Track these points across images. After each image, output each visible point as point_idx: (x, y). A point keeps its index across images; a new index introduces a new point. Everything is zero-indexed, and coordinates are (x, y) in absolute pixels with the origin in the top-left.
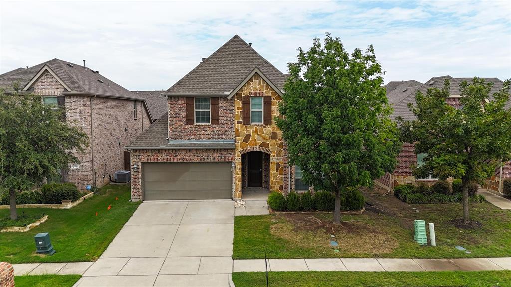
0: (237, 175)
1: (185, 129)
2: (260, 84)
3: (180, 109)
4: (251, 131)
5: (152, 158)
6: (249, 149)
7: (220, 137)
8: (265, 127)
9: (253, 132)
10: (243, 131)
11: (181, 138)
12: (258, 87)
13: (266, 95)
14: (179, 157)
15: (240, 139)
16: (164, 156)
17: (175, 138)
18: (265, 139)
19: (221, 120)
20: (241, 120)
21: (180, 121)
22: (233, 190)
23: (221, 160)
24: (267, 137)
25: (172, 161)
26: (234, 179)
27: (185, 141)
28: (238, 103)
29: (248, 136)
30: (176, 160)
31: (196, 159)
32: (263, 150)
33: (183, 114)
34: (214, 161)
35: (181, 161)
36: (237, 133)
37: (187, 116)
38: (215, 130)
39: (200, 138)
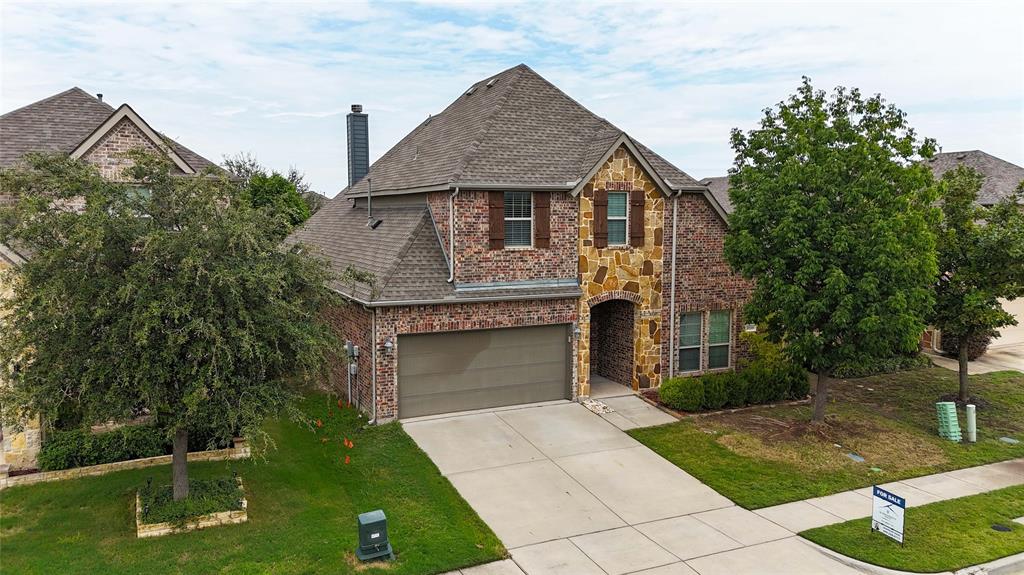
0: (582, 351)
1: (487, 260)
2: (625, 166)
3: (477, 217)
4: (608, 260)
5: (421, 325)
6: (604, 295)
7: (552, 274)
8: (632, 252)
9: (612, 261)
10: (594, 259)
11: (479, 278)
12: (622, 172)
13: (634, 188)
14: (475, 318)
15: (588, 276)
16: (446, 319)
17: (468, 279)
18: (632, 275)
19: (554, 239)
20: (591, 238)
21: (477, 241)
22: (575, 381)
23: (553, 322)
24: (636, 271)
25: (461, 328)
26: (575, 359)
27: (487, 285)
28: (587, 205)
29: (603, 270)
30: (468, 327)
31: (506, 321)
32: (629, 296)
33: (484, 227)
34: (541, 323)
35: (477, 327)
36: (582, 264)
37: (490, 232)
38: (542, 260)
39: (514, 277)
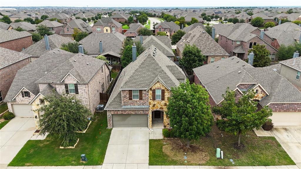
0: (150, 119)
1: (129, 102)
2: (160, 84)
3: (127, 94)
4: (155, 102)
5: (116, 113)
6: (155, 109)
7: (143, 105)
8: (162, 101)
9: (157, 103)
10: (153, 103)
11: (127, 105)
12: (159, 86)
13: (162, 89)
14: (126, 112)
15: (151, 106)
16: (121, 112)
17: (125, 105)
18: (162, 106)
19: (143, 98)
20: (152, 98)
21: (127, 99)
22: (148, 125)
23: (144, 114)
24: (163, 105)
25: (124, 114)
26: (149, 121)
27: (129, 107)
28: (151, 92)
29: (154, 105)
30: (125, 114)
31: (133, 113)
32: (161, 110)
33: (128, 96)
34: (141, 114)
35: (127, 114)
36: (150, 103)
37: (129, 97)
38: (141, 102)
39: (135, 105)
